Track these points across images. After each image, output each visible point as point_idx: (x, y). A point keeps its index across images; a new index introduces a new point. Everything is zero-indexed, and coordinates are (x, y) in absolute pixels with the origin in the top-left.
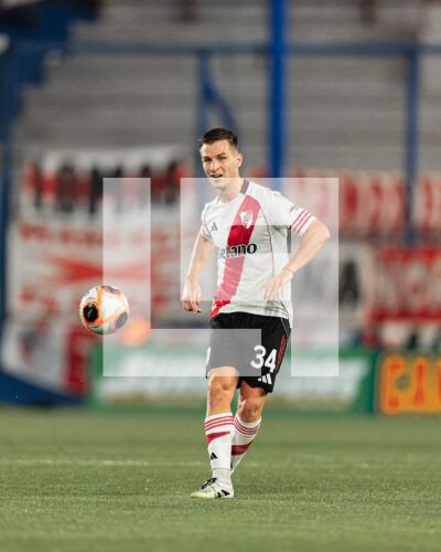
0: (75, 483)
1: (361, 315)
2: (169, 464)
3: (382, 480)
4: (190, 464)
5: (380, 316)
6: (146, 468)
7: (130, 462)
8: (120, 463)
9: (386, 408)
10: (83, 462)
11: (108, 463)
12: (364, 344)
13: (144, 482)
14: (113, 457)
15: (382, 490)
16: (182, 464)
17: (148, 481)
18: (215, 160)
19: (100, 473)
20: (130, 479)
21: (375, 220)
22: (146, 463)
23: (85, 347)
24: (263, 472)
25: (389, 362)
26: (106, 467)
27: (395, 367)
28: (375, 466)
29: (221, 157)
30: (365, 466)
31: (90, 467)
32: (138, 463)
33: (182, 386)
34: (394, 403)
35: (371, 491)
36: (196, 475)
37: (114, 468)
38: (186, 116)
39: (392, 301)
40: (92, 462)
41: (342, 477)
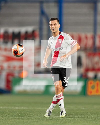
0: (8, 113)
1: (82, 70)
2: (33, 108)
3: (88, 113)
4: (38, 108)
5: (87, 70)
6: (27, 109)
7: (23, 108)
8: (20, 108)
9: (89, 94)
10: (10, 108)
11: (17, 108)
12: (83, 77)
13: (26, 113)
14: (18, 107)
15: (88, 115)
16: (36, 108)
17: (27, 113)
18: (53, 25)
19: (15, 111)
20: (23, 112)
21: (86, 45)
22: (27, 108)
23: (11, 78)
24: (57, 110)
25: (90, 82)
26: (16, 109)
27: (91, 83)
28: (86, 109)
29: (55, 25)
30: (84, 109)
31: (12, 109)
32: (25, 108)
33: (36, 88)
34: (91, 93)
35: (85, 115)
36: (40, 111)
37: (18, 110)
38: (37, 19)
39: (90, 66)
40: (13, 108)
41: (77, 112)
